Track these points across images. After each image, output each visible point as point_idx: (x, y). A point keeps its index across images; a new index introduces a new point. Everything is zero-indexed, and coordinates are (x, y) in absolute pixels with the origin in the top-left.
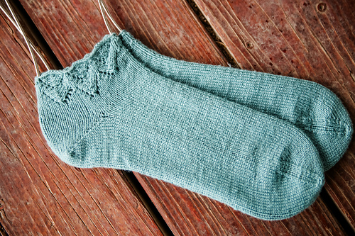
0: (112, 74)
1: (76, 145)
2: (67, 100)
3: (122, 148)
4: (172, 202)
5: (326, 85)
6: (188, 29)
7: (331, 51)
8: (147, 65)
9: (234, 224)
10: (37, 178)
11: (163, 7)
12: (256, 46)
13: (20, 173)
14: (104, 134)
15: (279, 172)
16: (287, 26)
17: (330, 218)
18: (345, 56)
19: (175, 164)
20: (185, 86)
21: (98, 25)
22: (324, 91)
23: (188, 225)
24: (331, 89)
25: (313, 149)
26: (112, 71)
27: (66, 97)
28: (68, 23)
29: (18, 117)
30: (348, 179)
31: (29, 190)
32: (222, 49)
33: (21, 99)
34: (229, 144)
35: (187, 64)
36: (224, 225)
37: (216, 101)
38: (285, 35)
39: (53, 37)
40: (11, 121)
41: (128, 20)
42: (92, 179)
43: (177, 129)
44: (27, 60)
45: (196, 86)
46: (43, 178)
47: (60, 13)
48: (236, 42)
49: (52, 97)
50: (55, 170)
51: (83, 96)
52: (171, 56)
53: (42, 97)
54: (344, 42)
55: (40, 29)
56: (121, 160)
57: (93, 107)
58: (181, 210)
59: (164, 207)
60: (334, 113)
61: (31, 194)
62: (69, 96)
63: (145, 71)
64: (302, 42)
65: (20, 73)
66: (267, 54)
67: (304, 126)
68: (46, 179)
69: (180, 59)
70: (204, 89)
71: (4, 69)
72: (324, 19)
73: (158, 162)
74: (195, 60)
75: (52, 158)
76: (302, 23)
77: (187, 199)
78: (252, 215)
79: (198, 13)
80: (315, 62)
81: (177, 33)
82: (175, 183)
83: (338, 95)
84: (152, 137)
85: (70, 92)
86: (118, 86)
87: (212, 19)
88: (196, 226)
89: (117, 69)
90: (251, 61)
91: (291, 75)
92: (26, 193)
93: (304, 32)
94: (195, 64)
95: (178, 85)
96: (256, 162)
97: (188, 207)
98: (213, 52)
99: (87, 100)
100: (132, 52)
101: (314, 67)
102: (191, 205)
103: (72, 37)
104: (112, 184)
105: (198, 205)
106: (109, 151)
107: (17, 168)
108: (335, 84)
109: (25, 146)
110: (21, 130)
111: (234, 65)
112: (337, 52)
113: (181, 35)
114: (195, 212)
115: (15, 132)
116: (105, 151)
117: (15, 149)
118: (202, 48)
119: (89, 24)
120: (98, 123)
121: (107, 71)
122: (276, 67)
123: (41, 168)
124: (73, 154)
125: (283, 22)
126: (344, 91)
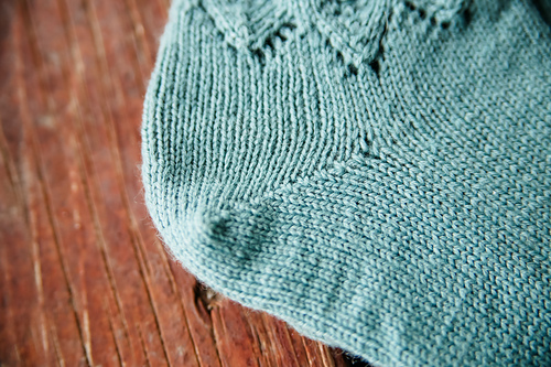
0: (445, 25)
1: (239, 206)
2: (267, 53)
10: (61, 294)
13: (13, 258)
14: (348, 212)
26: (449, 15)
27: (268, 42)
29: (77, 79)
31: (24, 321)
33: (107, 28)
42: (237, 363)
46: (80, 300)
49: (222, 24)
50: (129, 290)
51: (325, 57)
53: (191, 13)
56: (371, 321)
57: (343, 109)
61: (22, 340)
62: (278, 43)
68: (90, 308)
75: (137, 240)
85: (287, 33)
86: (450, 70)
89: (467, 16)
99: (330, 76)
106: (340, 276)
107: (10, 238)
109: (61, 176)
110: (69, 121)
115: (49, 122)
116: (328, 269)
117: (28, 176)
120: (338, 166)
121: (430, 10)
123: (87, 266)
124: (220, 230)
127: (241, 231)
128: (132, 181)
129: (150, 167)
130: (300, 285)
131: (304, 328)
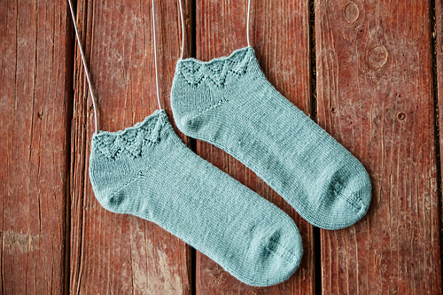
5: (369, 171)
6: (298, 72)
7: (388, 151)
10: (130, 107)
11: (292, 46)
12: (338, 114)
13: (120, 96)
16: (368, 113)
17: (311, 264)
18: (396, 160)
21: (239, 30)
22: (364, 174)
24: (370, 177)
28: (219, 15)
29: (144, 57)
30: (340, 245)
31: (120, 111)
32: (313, 100)
35: (281, 95)
38: (363, 119)
39: (203, 19)
40: (138, 58)
41: (262, 40)
44: (175, 23)
46: (134, 109)
47: (218, 5)
48: (326, 102)
54: (401, 150)
55: (197, 7)
60: (360, 192)
61: (119, 115)
64: (372, 132)
65: (165, 29)
66: (341, 124)
67: (335, 189)
68: (136, 111)
69: (278, 89)
72: (398, 125)
75: (150, 99)
76: (380, 119)
79: (313, 65)
80: (372, 151)
81: (289, 70)
83: (373, 184)
87: (319, 76)
90: (327, 121)
91: (348, 149)
92: (116, 113)
93: (377, 125)
98: (305, 99)
101: (368, 154)
103: (216, 27)
107: (121, 91)
108: (376, 175)
110: (141, 67)
111: (313, 117)
112: (392, 154)
113: (291, 73)
115: (136, 66)
117: (128, 78)
118: (299, 91)
119: (233, 25)
122: (342, 137)
123: (137, 102)
125: (368, 109)
126: (378, 184)
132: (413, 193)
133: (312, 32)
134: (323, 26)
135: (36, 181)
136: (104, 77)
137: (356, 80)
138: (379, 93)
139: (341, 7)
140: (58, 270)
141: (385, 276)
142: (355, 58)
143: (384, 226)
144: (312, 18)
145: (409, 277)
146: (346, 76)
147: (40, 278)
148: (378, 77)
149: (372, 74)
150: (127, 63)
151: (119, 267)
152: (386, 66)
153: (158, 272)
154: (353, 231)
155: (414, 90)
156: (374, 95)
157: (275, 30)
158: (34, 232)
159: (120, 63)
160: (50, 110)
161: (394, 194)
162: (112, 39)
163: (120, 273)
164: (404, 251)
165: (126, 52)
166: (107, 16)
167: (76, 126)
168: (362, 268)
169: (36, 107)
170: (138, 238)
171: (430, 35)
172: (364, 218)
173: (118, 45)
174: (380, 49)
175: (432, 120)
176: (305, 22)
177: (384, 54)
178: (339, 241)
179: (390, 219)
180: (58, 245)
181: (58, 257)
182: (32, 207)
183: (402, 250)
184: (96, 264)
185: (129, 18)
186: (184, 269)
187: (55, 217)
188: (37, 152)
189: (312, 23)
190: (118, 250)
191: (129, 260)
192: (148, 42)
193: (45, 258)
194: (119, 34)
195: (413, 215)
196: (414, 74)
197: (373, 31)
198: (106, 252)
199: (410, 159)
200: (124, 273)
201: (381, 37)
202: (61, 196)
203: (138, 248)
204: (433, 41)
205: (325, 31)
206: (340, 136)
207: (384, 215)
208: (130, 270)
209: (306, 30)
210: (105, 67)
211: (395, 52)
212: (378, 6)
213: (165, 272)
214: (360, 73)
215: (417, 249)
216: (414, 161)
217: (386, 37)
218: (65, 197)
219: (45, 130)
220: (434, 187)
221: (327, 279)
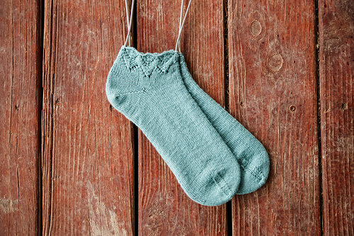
1: (121, 95)
2: (132, 69)
3: (143, 113)
4: (149, 159)
5: (268, 150)
6: (215, 74)
7: (283, 135)
8: (183, 79)
9: (173, 191)
11: (210, 53)
12: (245, 107)
13: (79, 92)
14: (138, 100)
15: (214, 179)
16: (268, 106)
17: (224, 220)
18: (288, 142)
19: (163, 139)
20: (196, 104)
21: (170, 41)
22: (264, 153)
23: (149, 176)
24: (269, 154)
25: (238, 178)
26: (164, 71)
27: (133, 67)
28: (155, 30)
29: (97, 62)
30: (247, 206)
31: (79, 104)
32: (226, 96)
33: (105, 54)
34: (198, 148)
36: (167, 188)
37: (206, 122)
38: (264, 110)
39: (143, 32)
40: (92, 62)
41: (187, 49)
42: (115, 120)
43: (177, 123)
44: (121, 36)
45: (200, 107)
46: (90, 103)
47: (154, 21)
48: (236, 97)
49: (126, 62)
50: (99, 103)
51: (141, 73)
52: (197, 83)
54: (292, 134)
55: (138, 23)
56: (138, 118)
57: (142, 82)
58: (150, 166)
59: (142, 159)
60: (261, 167)
61: (78, 107)
63: (181, 82)
64: (271, 121)
65: (113, 40)
66: (248, 114)
67: (242, 164)
69: (201, 87)
70: (203, 112)
71: (106, 32)
72: (290, 115)
73: (156, 133)
74: (208, 93)
75: (102, 95)
76: (277, 110)
77: (157, 162)
78: (185, 191)
79: (226, 69)
80: (270, 135)
81: (208, 72)
82: (157, 149)
83: (270, 160)
84: (161, 118)
85: (136, 67)
86: (162, 81)
87: (231, 77)
88: (152, 179)
89: (167, 71)
90: (237, 112)
91: (253, 133)
92: (76, 105)
93: (274, 115)
94: (207, 95)
95: (192, 100)
96: (205, 166)
97: (155, 167)
98: (220, 95)
99: (141, 76)
100: (180, 67)
101: (268, 137)
102: (157, 167)
103: (152, 39)
104: (124, 129)
105: (161, 169)
106: (135, 110)
107: (79, 89)
108: (273, 153)
109: (91, 80)
110: (94, 70)
111: (227, 109)
112: (285, 137)
113: (210, 75)
114: (157, 171)
115: (91, 69)
116: (133, 109)
118: (216, 89)
119: (166, 38)
120: (139, 92)
121: (161, 69)
122: (248, 124)
123: (92, 97)
124: (117, 98)
125: (268, 103)
126: (275, 160)
127: (120, 99)
128: (104, 84)
129: (108, 84)
130: (128, 110)
131: (127, 117)
132: (301, 167)
133: (226, 43)
134: (234, 39)
135: (14, 158)
136: (66, 77)
137: (259, 80)
138: (276, 91)
139: (248, 24)
140: (33, 226)
141: (280, 228)
142: (258, 63)
143: (279, 191)
144: (226, 32)
145: (297, 229)
146: (251, 77)
147: (19, 232)
148: (276, 78)
149: (271, 76)
150: (84, 66)
151: (79, 223)
152: (282, 70)
153: (110, 227)
154: (256, 196)
155: (302, 89)
156: (272, 92)
157: (198, 42)
158: (15, 197)
159: (79, 66)
160: (25, 103)
161: (287, 167)
162: (72, 48)
163: (80, 228)
164: (293, 210)
165: (83, 58)
166: (68, 30)
167: (45, 116)
168: (262, 223)
169: (14, 101)
170: (94, 201)
171: (315, 46)
172: (263, 186)
173: (77, 53)
174: (277, 56)
175: (315, 112)
176: (221, 36)
177: (280, 61)
178: (246, 203)
179: (283, 186)
180: (33, 207)
181: (33, 216)
182: (12, 178)
183: (292, 209)
184: (63, 221)
185: (85, 31)
186: (130, 225)
187: (30, 185)
188: (15, 136)
189: (226, 36)
190: (79, 210)
191: (88, 218)
192: (99, 50)
193: (23, 217)
194: (77, 44)
195: (301, 183)
196: (302, 76)
197: (272, 43)
198: (70, 212)
199: (299, 141)
200: (84, 228)
201: (278, 48)
202: (34, 170)
203: (94, 209)
204: (317, 51)
205: (236, 43)
206: (246, 123)
207: (279, 183)
208: (88, 226)
209: (221, 41)
210: (67, 70)
211: (289, 59)
212: (276, 24)
213: (115, 227)
214: (262, 75)
215: (303, 209)
216: (302, 142)
217: (282, 48)
218: (38, 170)
219: (21, 118)
220: (316, 162)
221: (237, 231)
